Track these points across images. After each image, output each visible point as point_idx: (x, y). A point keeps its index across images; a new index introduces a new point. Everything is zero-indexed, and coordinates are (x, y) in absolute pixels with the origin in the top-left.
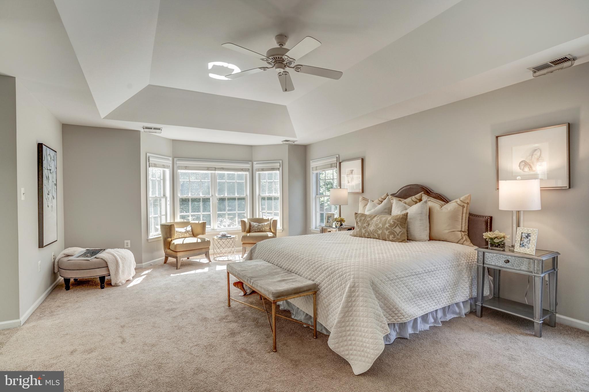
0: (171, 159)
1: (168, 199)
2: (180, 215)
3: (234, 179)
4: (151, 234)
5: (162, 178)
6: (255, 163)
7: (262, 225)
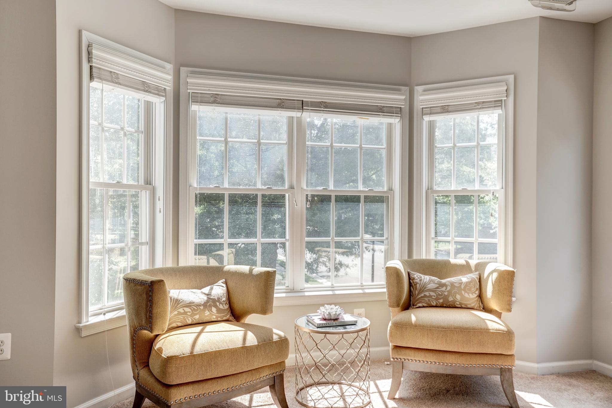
0: (169, 67)
1: (160, 193)
2: (196, 245)
3: (351, 138)
4: (92, 309)
5: (142, 128)
6: (419, 89)
7: (452, 284)
